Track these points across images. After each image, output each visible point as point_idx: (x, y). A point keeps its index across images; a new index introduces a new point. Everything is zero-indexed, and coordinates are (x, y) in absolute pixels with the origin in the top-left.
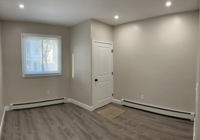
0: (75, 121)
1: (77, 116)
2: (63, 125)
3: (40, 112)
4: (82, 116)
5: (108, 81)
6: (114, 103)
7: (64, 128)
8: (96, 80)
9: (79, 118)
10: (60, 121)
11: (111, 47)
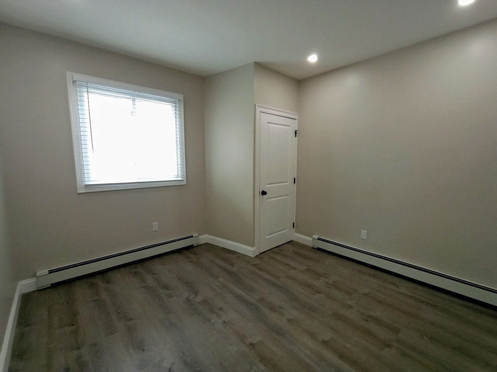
0: (221, 279)
1: (226, 270)
2: (196, 294)
3: (136, 274)
4: (235, 269)
5: (286, 197)
6: (295, 241)
7: (199, 299)
8: (264, 193)
9: (230, 273)
10: (189, 285)
11: (294, 126)
